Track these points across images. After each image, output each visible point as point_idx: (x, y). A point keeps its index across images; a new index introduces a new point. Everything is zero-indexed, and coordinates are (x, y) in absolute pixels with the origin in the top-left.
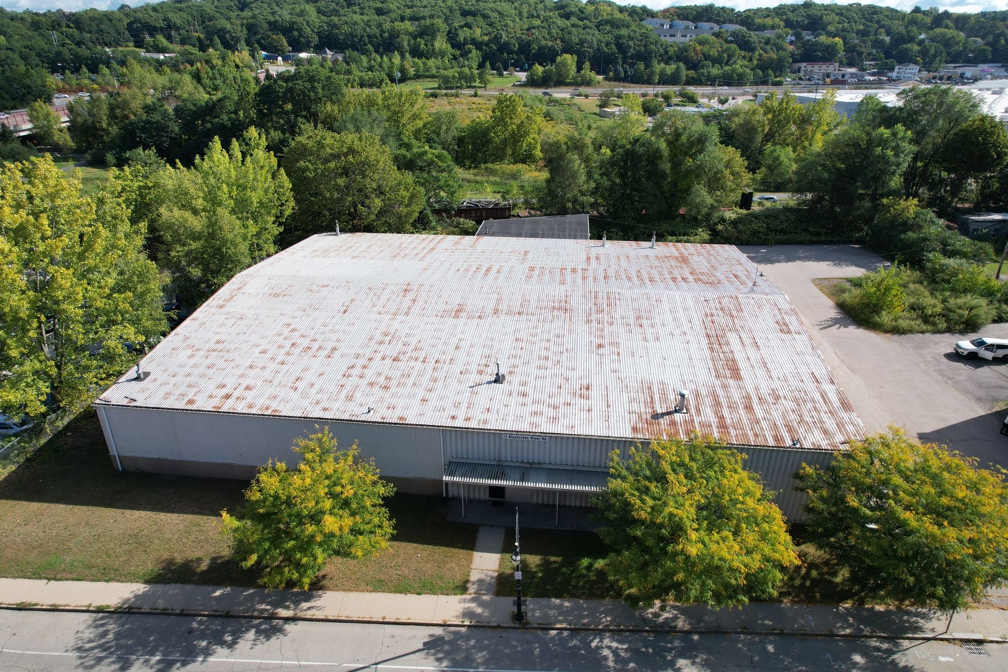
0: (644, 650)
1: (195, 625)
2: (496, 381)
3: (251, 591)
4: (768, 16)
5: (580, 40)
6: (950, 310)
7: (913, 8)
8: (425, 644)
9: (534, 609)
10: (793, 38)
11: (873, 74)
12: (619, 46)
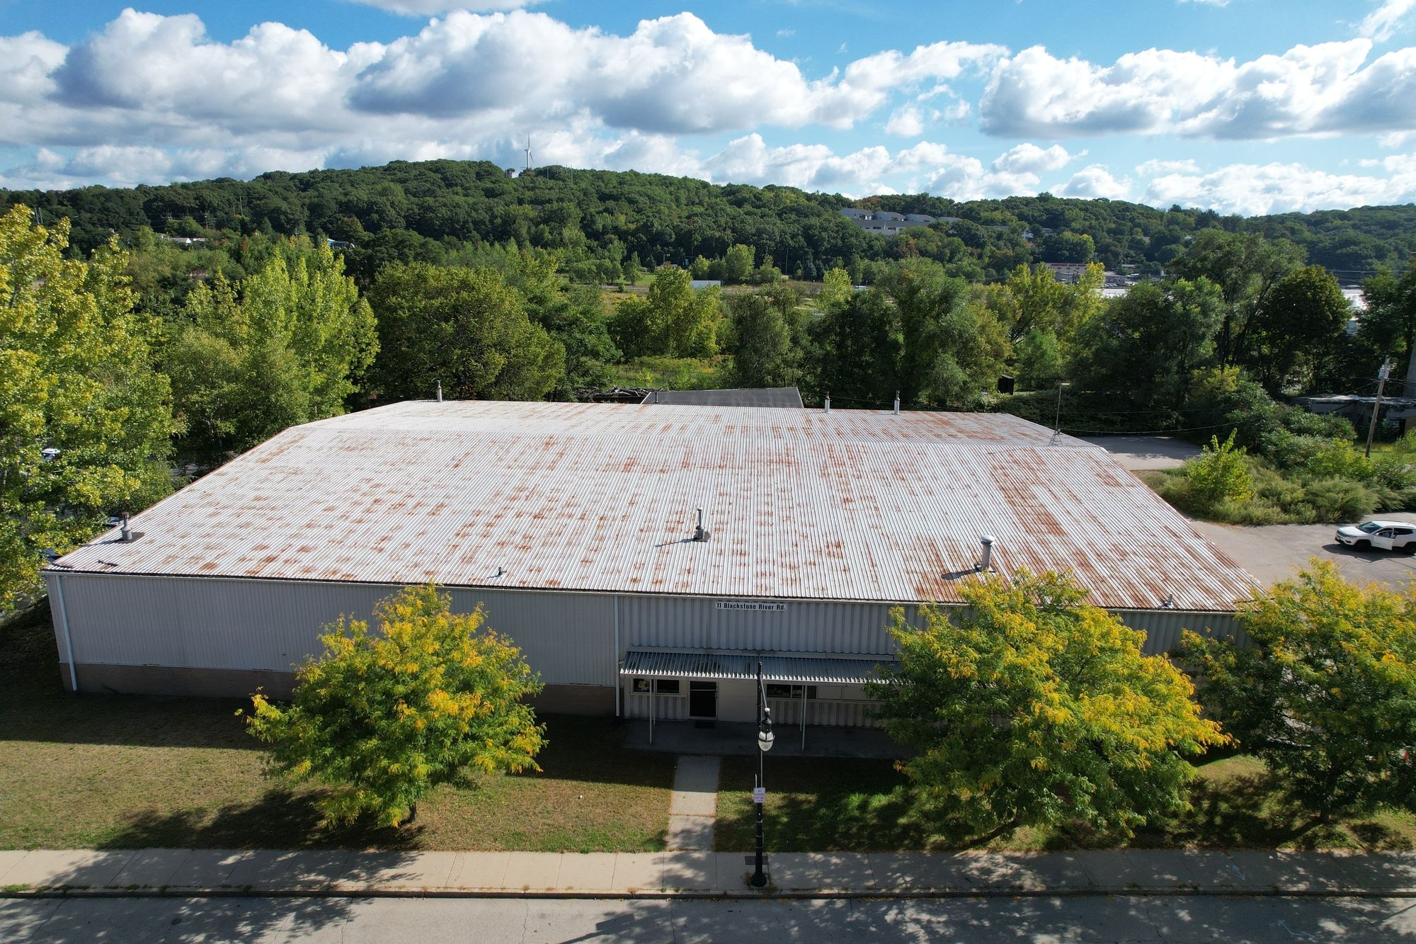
0: (975, 922)
1: (185, 911)
2: (695, 539)
3: (290, 855)
4: (996, 209)
5: (758, 229)
6: (1316, 495)
7: (1171, 207)
8: (599, 926)
9: (783, 870)
10: (1031, 235)
11: (1134, 279)
12: (809, 238)
